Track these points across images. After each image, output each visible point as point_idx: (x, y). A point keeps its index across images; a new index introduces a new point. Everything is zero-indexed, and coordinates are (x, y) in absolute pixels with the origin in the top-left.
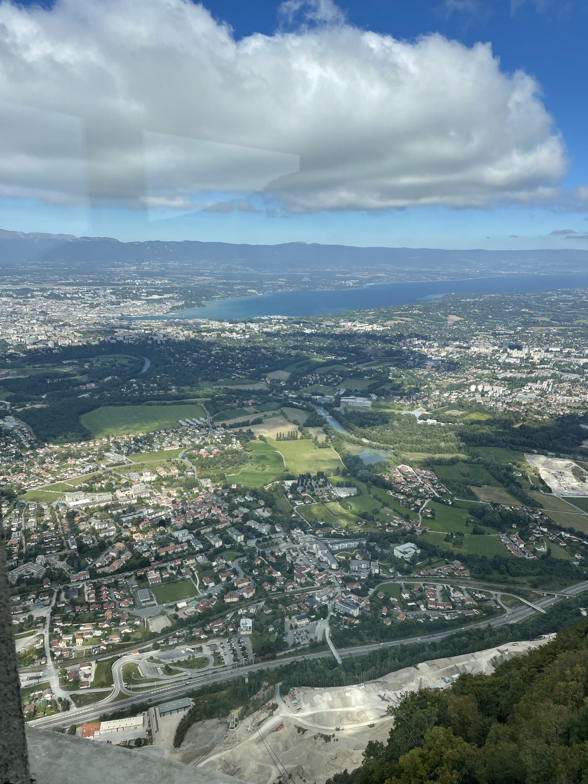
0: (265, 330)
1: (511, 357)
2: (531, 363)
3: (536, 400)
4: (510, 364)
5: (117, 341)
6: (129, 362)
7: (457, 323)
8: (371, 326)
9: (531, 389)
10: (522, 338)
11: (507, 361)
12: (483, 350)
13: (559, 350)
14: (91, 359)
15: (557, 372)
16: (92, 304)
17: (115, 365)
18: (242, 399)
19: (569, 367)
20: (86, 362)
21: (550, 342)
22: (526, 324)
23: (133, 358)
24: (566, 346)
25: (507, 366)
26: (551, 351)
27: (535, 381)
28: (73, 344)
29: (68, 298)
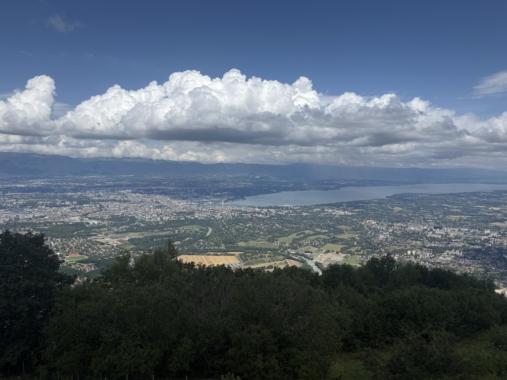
0: (279, 213)
1: (435, 234)
2: (448, 238)
3: (451, 261)
4: (434, 238)
5: (195, 218)
6: (200, 230)
7: (400, 212)
8: (343, 212)
9: (448, 254)
10: (443, 222)
11: (432, 236)
12: (417, 229)
13: (467, 230)
14: (179, 228)
15: (466, 245)
16: (184, 197)
17: (192, 232)
18: (262, 253)
19: (474, 241)
20: (176, 229)
21: (461, 225)
22: (445, 214)
23: (202, 227)
24: (472, 228)
25: (433, 240)
26: (462, 231)
27: (450, 250)
28: (171, 219)
29: (171, 194)
